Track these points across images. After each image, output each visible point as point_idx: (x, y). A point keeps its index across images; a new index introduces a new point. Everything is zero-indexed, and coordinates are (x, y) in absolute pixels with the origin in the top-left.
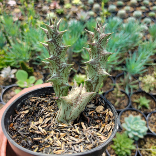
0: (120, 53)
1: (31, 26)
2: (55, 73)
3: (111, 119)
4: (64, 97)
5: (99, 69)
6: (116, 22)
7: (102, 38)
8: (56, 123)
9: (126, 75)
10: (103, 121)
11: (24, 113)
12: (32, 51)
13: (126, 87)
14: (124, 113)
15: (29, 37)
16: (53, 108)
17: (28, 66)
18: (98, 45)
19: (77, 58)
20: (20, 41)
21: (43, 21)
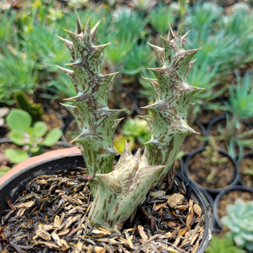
0: (218, 76)
1: (38, 21)
2: (86, 128)
3: (198, 220)
4: (103, 175)
5: (175, 121)
6: (209, 13)
7: (179, 59)
8: (88, 227)
9: (230, 119)
10: (181, 223)
11: (24, 207)
12: (40, 71)
13: (229, 143)
14: (225, 197)
15: (33, 42)
16: (82, 198)
17: (31, 102)
18: (172, 73)
19: (130, 85)
20: (15, 52)
21: (61, 11)
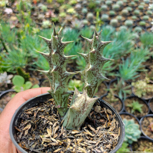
1: (27, 33)
5: (98, 74)
7: (101, 45)
9: (119, 80)
11: (27, 129)
15: (26, 44)
17: (24, 72)
18: (97, 52)
21: (38, 29)
